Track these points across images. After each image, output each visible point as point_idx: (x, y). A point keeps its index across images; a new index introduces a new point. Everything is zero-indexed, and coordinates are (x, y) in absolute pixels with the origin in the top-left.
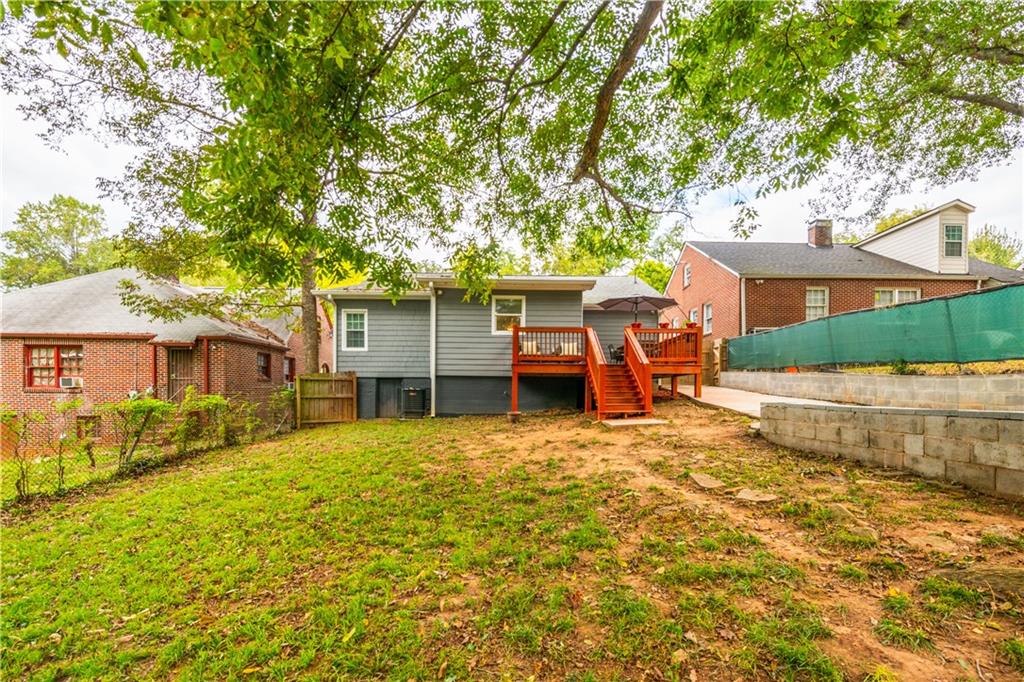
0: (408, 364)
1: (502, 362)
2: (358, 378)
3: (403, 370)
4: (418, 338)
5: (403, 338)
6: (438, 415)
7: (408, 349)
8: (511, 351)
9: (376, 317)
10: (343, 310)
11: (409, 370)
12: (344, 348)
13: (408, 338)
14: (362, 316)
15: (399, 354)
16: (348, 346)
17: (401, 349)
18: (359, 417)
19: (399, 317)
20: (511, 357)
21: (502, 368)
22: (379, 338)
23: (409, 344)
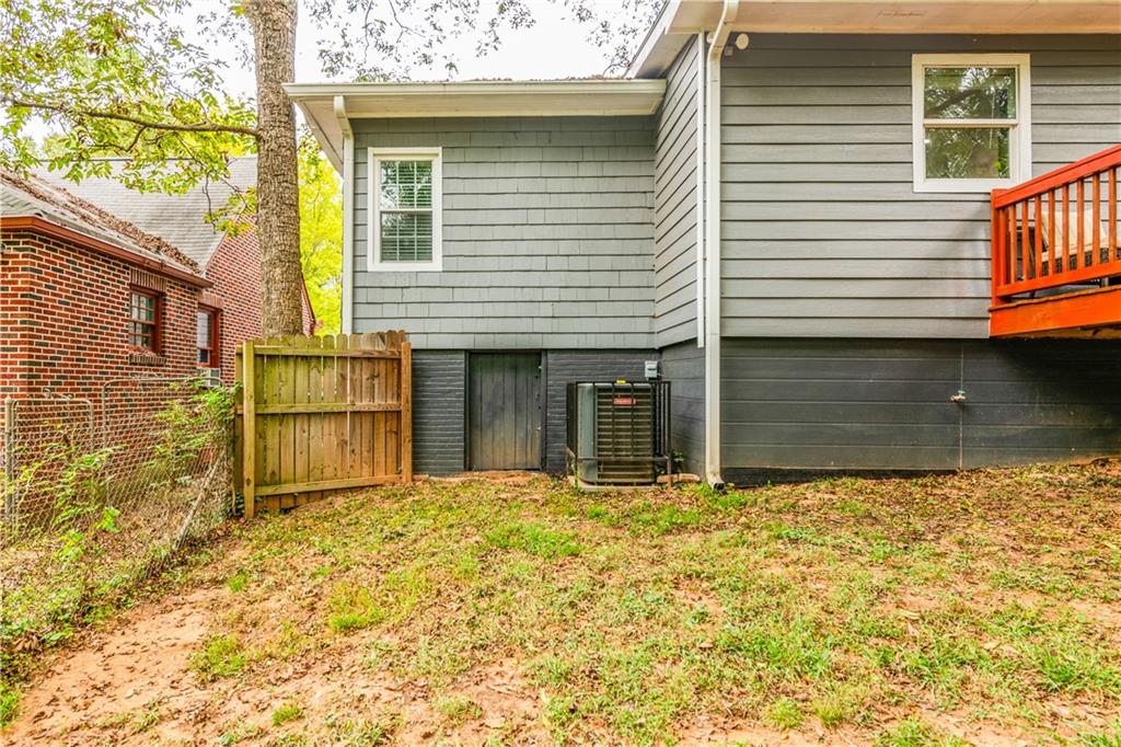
0: (561, 309)
1: (950, 289)
2: (414, 351)
3: (545, 325)
4: (592, 232)
5: (546, 232)
6: (738, 477)
7: (562, 263)
8: (983, 250)
9: (466, 171)
10: (371, 150)
11: (565, 325)
12: (373, 263)
13: (560, 232)
14: (425, 168)
15: (534, 279)
16: (383, 259)
17: (539, 263)
18: (416, 469)
19: (533, 170)
20: (984, 269)
21: (951, 309)
22: (476, 233)
23: (564, 247)
